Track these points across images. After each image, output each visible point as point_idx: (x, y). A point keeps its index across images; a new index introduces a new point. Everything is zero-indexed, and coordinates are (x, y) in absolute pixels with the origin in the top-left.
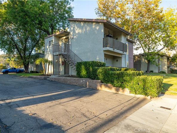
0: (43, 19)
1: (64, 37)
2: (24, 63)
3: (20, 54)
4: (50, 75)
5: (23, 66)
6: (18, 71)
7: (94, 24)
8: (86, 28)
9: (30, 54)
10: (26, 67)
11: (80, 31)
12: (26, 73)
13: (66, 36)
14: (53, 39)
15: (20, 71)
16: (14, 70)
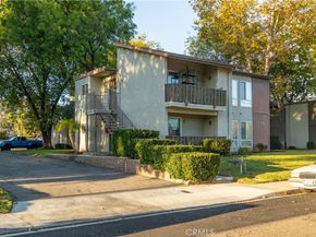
0: (71, 43)
1: (109, 79)
2: (41, 126)
3: (33, 106)
4: (81, 153)
5: (39, 133)
6: (30, 144)
7: (152, 57)
8: (141, 64)
9: (54, 107)
10: (47, 135)
11: (132, 69)
12: (46, 148)
13: (111, 75)
14: (88, 81)
15: (35, 145)
16: (21, 142)
